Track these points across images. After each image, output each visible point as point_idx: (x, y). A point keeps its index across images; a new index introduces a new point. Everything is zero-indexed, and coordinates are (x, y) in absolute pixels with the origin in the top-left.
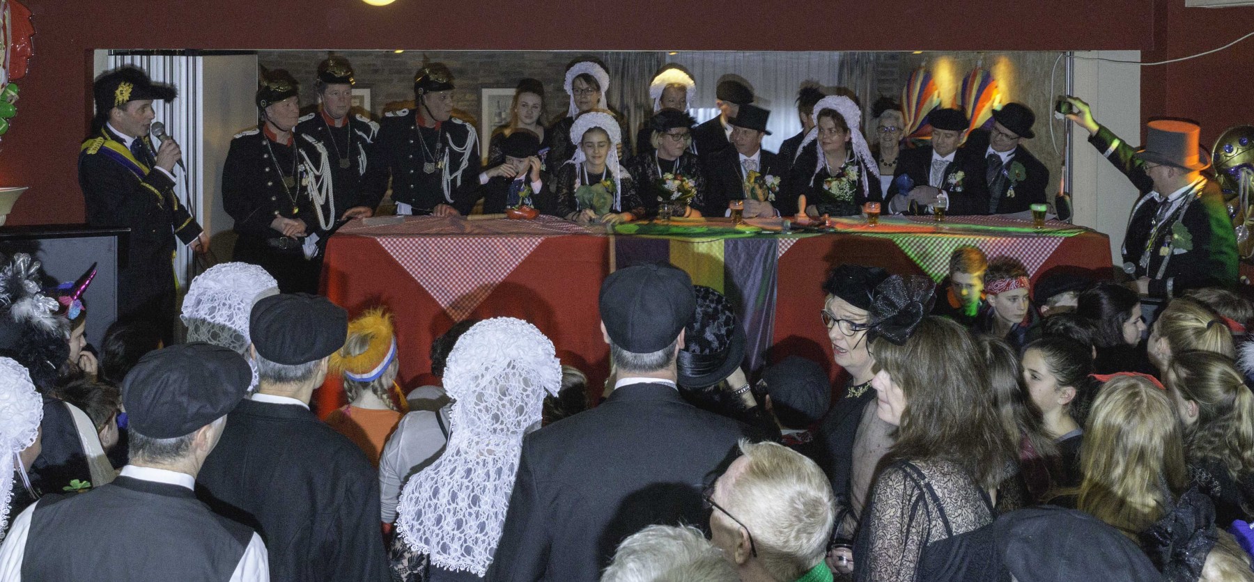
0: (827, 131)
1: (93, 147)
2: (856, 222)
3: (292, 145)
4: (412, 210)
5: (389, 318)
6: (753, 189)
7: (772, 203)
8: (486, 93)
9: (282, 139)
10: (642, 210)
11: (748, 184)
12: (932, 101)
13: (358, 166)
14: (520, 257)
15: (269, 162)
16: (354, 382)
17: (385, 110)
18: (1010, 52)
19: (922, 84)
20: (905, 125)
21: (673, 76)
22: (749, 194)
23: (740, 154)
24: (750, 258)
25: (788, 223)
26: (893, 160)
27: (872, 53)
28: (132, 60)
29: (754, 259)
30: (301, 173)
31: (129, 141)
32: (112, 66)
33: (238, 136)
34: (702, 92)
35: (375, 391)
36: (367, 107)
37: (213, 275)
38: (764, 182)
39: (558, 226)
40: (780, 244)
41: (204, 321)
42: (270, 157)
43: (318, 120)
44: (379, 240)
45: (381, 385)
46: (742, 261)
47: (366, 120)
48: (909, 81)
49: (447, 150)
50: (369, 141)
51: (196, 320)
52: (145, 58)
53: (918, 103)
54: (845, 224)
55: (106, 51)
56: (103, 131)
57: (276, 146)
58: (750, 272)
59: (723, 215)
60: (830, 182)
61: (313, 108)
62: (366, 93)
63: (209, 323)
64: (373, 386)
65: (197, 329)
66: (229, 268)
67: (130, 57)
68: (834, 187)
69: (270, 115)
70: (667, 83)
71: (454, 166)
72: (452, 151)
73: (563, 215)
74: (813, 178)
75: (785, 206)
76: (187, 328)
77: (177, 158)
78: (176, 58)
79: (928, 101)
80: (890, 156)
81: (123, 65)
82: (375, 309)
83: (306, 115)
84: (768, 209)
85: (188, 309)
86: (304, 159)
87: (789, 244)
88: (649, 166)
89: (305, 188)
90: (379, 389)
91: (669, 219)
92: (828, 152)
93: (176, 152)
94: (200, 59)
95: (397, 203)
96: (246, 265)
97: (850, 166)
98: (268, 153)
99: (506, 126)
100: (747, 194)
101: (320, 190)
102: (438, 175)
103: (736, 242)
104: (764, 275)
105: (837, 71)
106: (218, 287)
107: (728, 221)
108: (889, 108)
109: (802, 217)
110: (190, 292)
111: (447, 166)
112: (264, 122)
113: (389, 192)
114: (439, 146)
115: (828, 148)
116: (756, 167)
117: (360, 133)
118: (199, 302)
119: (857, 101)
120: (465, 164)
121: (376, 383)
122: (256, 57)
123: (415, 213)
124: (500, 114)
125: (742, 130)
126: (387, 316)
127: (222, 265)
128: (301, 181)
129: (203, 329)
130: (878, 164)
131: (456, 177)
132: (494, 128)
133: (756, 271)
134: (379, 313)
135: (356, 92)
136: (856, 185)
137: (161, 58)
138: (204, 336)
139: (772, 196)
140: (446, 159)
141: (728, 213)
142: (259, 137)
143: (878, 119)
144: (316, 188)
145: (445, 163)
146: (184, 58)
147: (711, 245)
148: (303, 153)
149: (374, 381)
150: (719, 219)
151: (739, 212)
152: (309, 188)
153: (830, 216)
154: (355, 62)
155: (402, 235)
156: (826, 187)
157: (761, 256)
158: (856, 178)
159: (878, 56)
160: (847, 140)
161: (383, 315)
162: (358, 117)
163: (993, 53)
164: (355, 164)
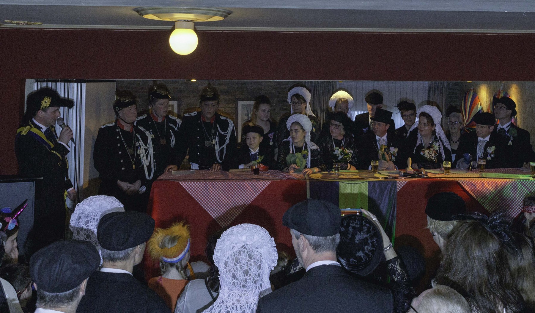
0: (423, 124)
1: (25, 131)
2: (438, 172)
3: (133, 132)
4: (199, 167)
5: (188, 227)
6: (383, 155)
7: (394, 162)
8: (241, 103)
9: (127, 128)
10: (324, 166)
11: (380, 153)
12: (478, 107)
13: (171, 143)
14: (258, 192)
15: (120, 141)
16: (166, 263)
17: (184, 113)
18: (517, 82)
19: (472, 99)
20: (464, 120)
21: (342, 94)
22: (381, 157)
23: (376, 136)
24: (382, 192)
25: (403, 172)
26: (458, 139)
27: (445, 82)
28: (47, 84)
29: (384, 193)
30: (137, 147)
31: (44, 128)
32: (35, 88)
33: (103, 127)
34: (356, 102)
35: (177, 268)
36: (176, 111)
37: (88, 202)
38: (390, 150)
39: (278, 175)
40: (398, 184)
41: (82, 228)
42: (120, 138)
43: (149, 118)
44: (180, 183)
45: (181, 265)
46: (377, 194)
47: (174, 118)
48: (465, 97)
49: (217, 134)
50: (176, 129)
51: (78, 228)
52: (54, 84)
53: (470, 109)
54: (432, 174)
55: (32, 80)
56: (30, 123)
57: (124, 132)
58: (382, 200)
59: (368, 169)
60: (424, 151)
61: (146, 112)
62: (175, 103)
63: (85, 229)
64: (177, 265)
65: (78, 233)
66: (97, 199)
67: (45, 83)
68: (426, 153)
69: (121, 115)
70: (338, 98)
71: (221, 143)
72: (220, 135)
73: (281, 170)
74: (415, 149)
75: (401, 164)
76: (73, 233)
77: (71, 137)
78: (71, 84)
79: (475, 107)
80: (456, 137)
81: (41, 87)
82: (179, 222)
83: (142, 115)
84: (392, 165)
85: (73, 221)
86: (139, 140)
87: (402, 184)
88: (328, 143)
89: (139, 155)
90: (180, 267)
91: (338, 171)
92: (424, 135)
93: (70, 134)
94: (84, 85)
95: (191, 163)
96: (107, 196)
97: (435, 143)
98: (119, 136)
99: (250, 121)
100: (381, 158)
101: (147, 156)
102: (213, 147)
103: (374, 182)
104: (389, 201)
105: (427, 92)
106: (90, 209)
107: (370, 172)
108: (455, 112)
109: (410, 169)
110: (75, 212)
111: (218, 142)
112: (118, 119)
113: (187, 157)
114: (213, 132)
115: (423, 133)
116: (385, 143)
117: (171, 125)
118: (80, 218)
119: (438, 107)
120: (227, 141)
121: (179, 264)
122: (115, 84)
123: (201, 168)
124: (248, 115)
125: (377, 123)
126: (186, 226)
127: (93, 197)
128: (137, 152)
129: (82, 233)
130: (450, 142)
131: (223, 148)
132: (244, 122)
133: (385, 199)
134: (181, 224)
135: (171, 103)
136: (438, 153)
137: (63, 84)
138: (82, 237)
139: (394, 158)
140: (217, 138)
141: (370, 168)
142: (115, 127)
143: (448, 118)
144: (145, 155)
145: (216, 141)
146: (75, 84)
147: (361, 185)
148: (139, 136)
149: (177, 263)
150: (366, 171)
151: (376, 167)
152: (141, 155)
153: (424, 169)
154: (170, 87)
155: (193, 180)
156: (422, 153)
157: (388, 191)
158: (438, 149)
159: (449, 85)
160: (433, 129)
161: (184, 226)
162: (170, 116)
163: (509, 82)
164: (169, 142)
